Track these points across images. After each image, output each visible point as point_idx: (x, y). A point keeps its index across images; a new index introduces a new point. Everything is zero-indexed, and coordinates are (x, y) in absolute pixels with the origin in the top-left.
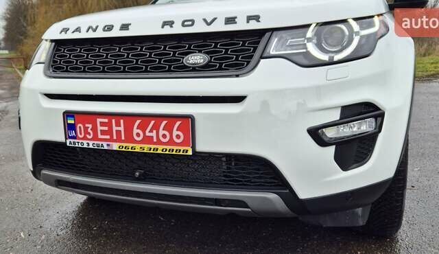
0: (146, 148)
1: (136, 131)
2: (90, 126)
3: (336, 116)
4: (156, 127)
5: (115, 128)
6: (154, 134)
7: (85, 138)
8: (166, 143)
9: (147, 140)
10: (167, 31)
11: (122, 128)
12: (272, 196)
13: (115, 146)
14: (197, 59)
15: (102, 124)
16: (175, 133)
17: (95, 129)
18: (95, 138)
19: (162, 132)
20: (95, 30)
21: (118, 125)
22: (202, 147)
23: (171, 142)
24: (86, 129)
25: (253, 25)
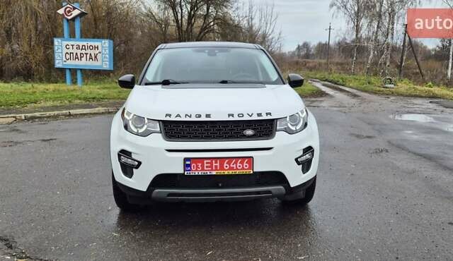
0: (231, 172)
1: (225, 165)
2: (200, 164)
3: (301, 153)
4: (236, 163)
5: (214, 165)
6: (235, 166)
7: (197, 170)
8: (240, 169)
9: (231, 169)
10: (231, 119)
11: (218, 164)
12: (282, 187)
13: (214, 173)
14: (249, 132)
15: (207, 163)
16: (245, 164)
17: (203, 166)
18: (203, 169)
19: (238, 164)
20: (190, 117)
21: (216, 163)
22: (256, 169)
23: (243, 169)
24: (197, 166)
25: (269, 117)
